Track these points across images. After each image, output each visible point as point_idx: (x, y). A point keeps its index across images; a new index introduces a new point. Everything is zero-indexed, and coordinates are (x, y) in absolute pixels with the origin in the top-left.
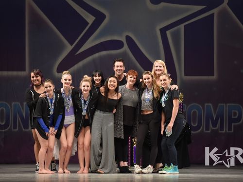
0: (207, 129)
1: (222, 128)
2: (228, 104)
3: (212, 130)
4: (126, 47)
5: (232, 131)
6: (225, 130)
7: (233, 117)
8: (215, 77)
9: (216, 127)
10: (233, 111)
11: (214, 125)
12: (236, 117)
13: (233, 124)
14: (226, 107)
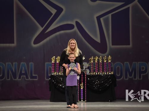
0: (126, 77)
1: (135, 77)
2: (139, 63)
3: (129, 79)
4: (76, 28)
5: (142, 79)
6: (137, 78)
7: (142, 70)
8: (131, 46)
9: (131, 76)
10: (142, 67)
11: (131, 75)
12: (144, 70)
13: (142, 75)
14: (137, 64)
